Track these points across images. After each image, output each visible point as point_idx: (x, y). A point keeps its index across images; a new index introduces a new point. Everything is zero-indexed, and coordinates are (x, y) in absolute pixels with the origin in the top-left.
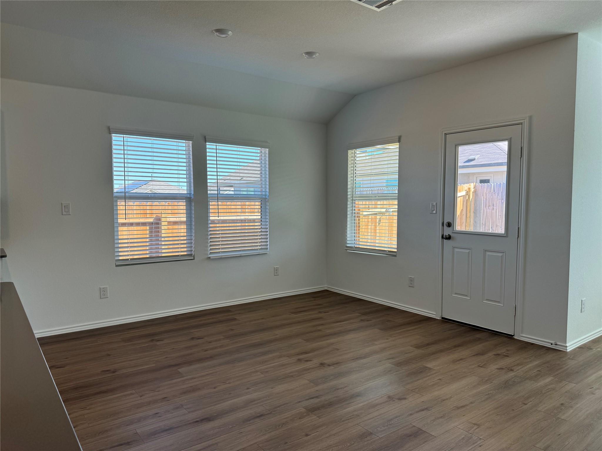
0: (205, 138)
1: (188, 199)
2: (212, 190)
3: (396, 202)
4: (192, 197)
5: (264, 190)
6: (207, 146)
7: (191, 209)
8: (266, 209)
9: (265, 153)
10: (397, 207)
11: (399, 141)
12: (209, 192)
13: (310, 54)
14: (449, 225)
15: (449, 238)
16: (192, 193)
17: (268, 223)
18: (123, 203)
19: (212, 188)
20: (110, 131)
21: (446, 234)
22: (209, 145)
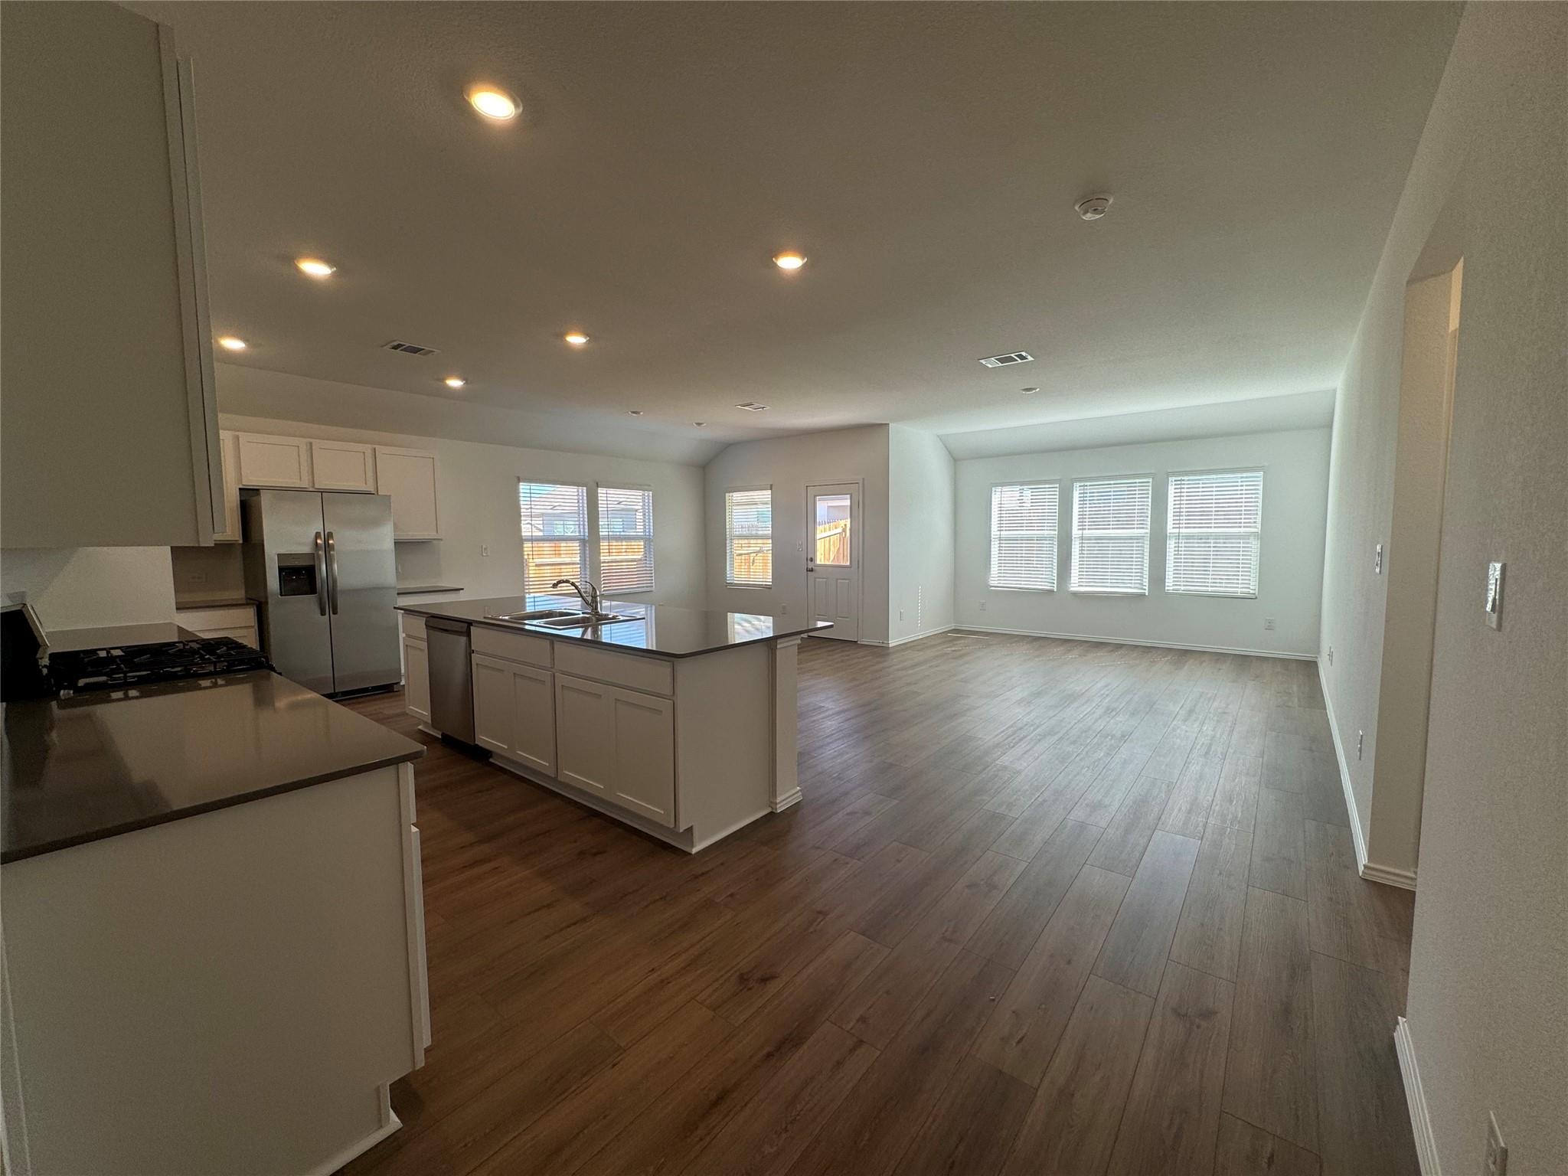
0: (597, 484)
1: (583, 542)
2: (603, 532)
3: (770, 541)
4: (587, 538)
5: (647, 534)
6: (599, 491)
7: (585, 550)
8: (650, 548)
9: (648, 496)
10: (771, 545)
11: (771, 489)
12: (601, 533)
13: (699, 424)
14: (812, 560)
15: (812, 570)
16: (587, 534)
17: (652, 562)
18: (530, 545)
19: (603, 530)
20: (519, 480)
21: (810, 567)
22: (600, 490)
